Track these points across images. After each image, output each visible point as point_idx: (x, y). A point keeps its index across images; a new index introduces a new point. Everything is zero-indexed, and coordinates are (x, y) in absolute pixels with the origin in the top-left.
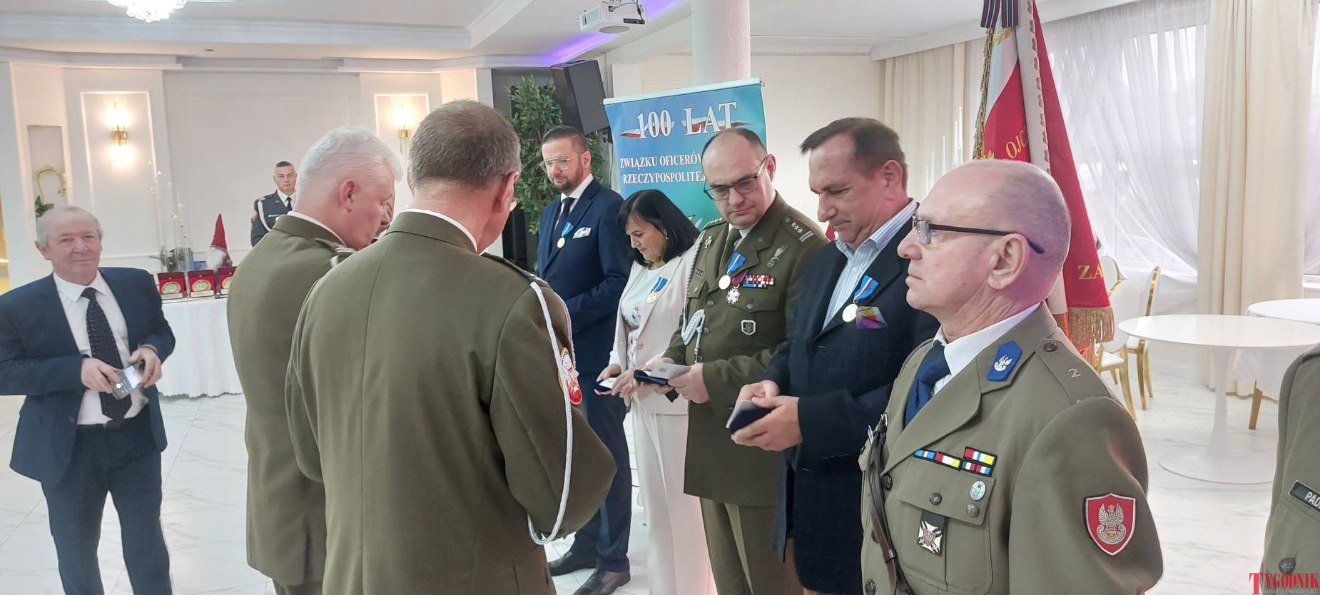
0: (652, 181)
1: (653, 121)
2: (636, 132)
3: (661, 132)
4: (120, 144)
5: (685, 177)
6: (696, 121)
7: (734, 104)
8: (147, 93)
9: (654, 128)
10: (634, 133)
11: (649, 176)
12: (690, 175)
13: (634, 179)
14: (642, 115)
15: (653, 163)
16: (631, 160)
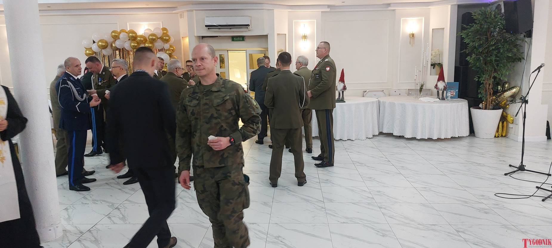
4: (305, 41)
8: (315, 21)
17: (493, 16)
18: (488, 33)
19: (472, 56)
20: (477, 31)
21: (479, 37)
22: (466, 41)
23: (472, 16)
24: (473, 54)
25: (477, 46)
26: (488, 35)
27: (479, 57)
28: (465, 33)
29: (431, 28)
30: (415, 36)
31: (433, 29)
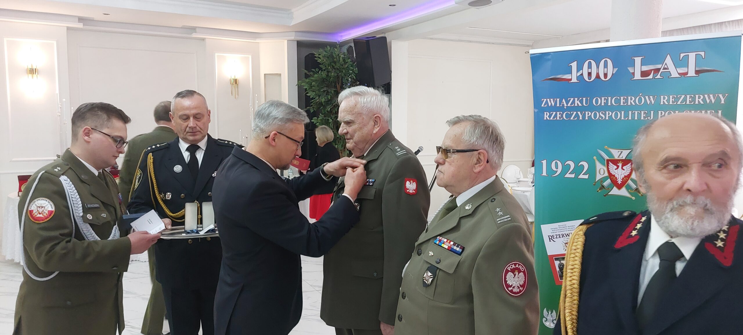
0: (581, 118)
1: (590, 66)
2: (567, 77)
3: (598, 76)
4: (33, 78)
5: (626, 116)
6: (645, 68)
7: (702, 54)
8: (55, 43)
9: (590, 74)
10: (563, 77)
11: (577, 114)
12: (633, 114)
13: (558, 116)
14: (576, 61)
15: (584, 104)
16: (556, 100)
17: (341, 59)
18: (337, 84)
19: (320, 116)
20: (323, 80)
21: (326, 89)
22: (311, 94)
23: (316, 59)
24: (321, 114)
25: (324, 102)
26: (338, 87)
27: (327, 118)
28: (307, 83)
29: (263, 72)
30: (238, 83)
31: (265, 74)
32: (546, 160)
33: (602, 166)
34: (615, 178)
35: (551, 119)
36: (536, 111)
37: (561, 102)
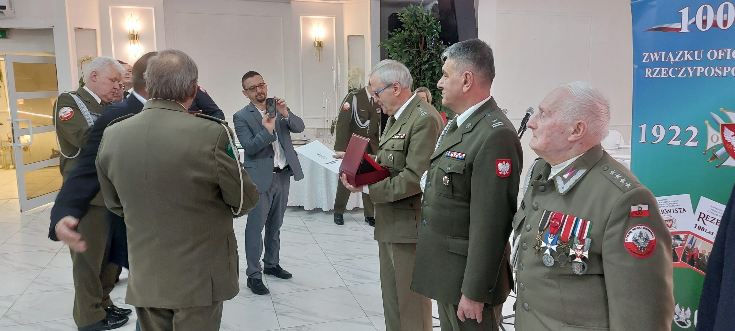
0: (691, 75)
1: (705, 12)
2: (676, 26)
3: (715, 24)
4: (134, 43)
8: (153, 9)
9: (704, 22)
10: (671, 27)
11: (687, 70)
13: (663, 72)
14: (688, 7)
15: (697, 58)
16: (661, 54)
17: (424, 18)
18: (420, 44)
20: (405, 41)
21: (407, 50)
23: (398, 18)
26: (421, 47)
28: (389, 44)
29: (346, 34)
30: (322, 45)
31: (348, 36)
32: (645, 125)
33: (714, 131)
34: (730, 146)
35: (653, 77)
36: (636, 67)
37: (666, 56)
